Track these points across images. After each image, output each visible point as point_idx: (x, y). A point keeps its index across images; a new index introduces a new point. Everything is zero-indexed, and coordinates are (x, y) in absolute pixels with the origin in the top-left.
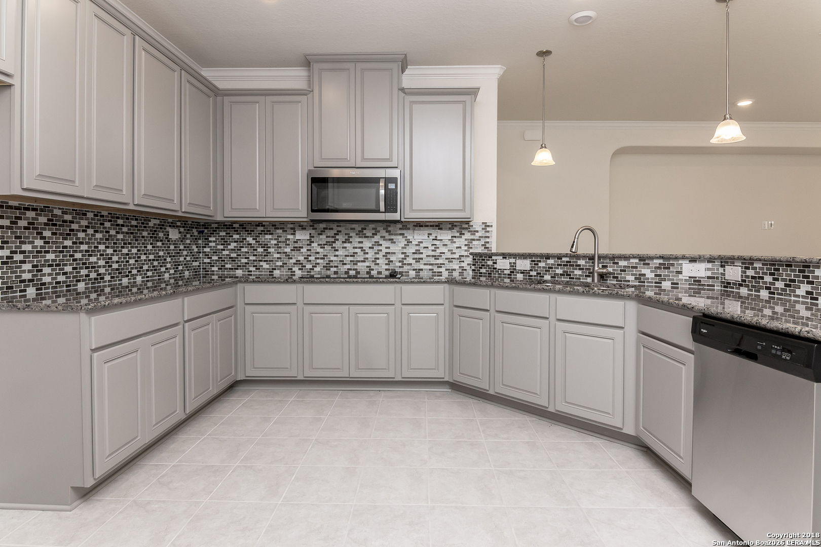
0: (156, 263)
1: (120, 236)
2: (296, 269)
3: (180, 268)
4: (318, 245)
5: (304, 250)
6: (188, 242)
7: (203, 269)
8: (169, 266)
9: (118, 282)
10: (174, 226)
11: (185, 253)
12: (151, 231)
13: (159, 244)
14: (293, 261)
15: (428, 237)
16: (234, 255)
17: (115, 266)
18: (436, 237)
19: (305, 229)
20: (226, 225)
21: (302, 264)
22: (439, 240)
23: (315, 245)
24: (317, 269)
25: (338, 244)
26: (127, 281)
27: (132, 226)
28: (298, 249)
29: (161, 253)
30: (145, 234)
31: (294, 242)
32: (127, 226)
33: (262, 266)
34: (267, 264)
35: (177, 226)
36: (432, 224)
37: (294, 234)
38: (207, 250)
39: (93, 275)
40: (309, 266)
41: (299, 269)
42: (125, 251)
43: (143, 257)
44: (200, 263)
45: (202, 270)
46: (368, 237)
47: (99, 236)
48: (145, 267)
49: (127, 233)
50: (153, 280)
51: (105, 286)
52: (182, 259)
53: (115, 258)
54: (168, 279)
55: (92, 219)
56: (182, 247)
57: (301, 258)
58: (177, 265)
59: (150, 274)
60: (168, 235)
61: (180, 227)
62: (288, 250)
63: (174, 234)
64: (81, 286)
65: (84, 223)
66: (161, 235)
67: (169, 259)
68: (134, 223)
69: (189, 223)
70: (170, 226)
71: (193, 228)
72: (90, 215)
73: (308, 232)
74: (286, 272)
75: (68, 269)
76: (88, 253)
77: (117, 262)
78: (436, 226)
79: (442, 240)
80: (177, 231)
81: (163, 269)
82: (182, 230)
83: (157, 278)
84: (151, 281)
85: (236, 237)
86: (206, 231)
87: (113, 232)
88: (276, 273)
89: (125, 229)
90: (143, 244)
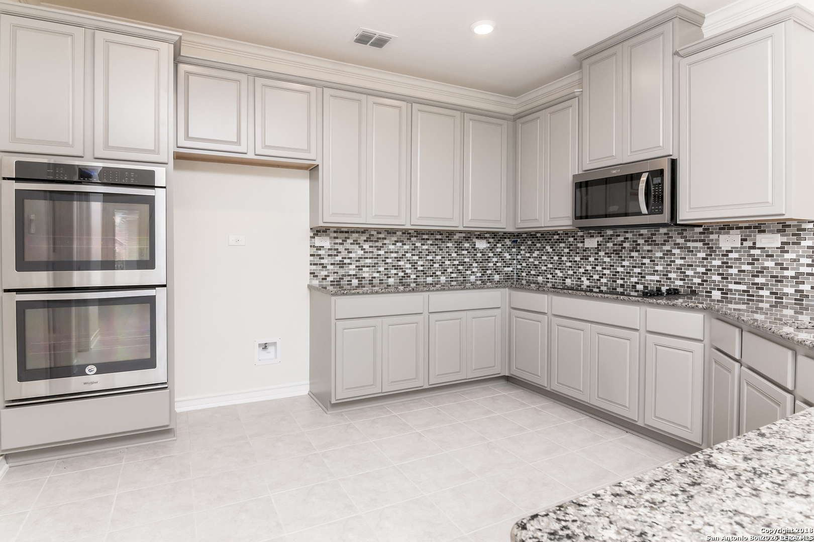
0: (460, 267)
1: (425, 247)
2: (584, 279)
3: (489, 272)
4: (606, 254)
5: (592, 259)
6: (499, 250)
7: (517, 274)
8: (475, 270)
9: (422, 280)
10: (482, 238)
11: (495, 260)
12: (455, 242)
13: (465, 252)
14: (582, 270)
15: (742, 244)
16: (537, 263)
17: (420, 268)
18: (754, 243)
19: (593, 236)
20: (532, 235)
21: (590, 273)
22: (759, 248)
23: (602, 253)
24: (604, 280)
25: (624, 253)
26: (431, 279)
27: (436, 239)
28: (586, 258)
29: (467, 260)
30: (450, 245)
31: (584, 250)
32: (431, 239)
33: (557, 274)
34: (561, 272)
35: (486, 238)
36: (747, 225)
37: (583, 242)
38: (519, 257)
39: (401, 274)
40: (596, 277)
41: (588, 279)
42: (430, 258)
43: (447, 263)
44: (514, 269)
45: (515, 275)
46: (658, 245)
47: (406, 247)
48: (450, 270)
49: (431, 245)
50: (457, 280)
51: (411, 282)
52: (491, 265)
53: (420, 263)
54: (474, 281)
55: (400, 236)
56: (491, 255)
57: (589, 268)
58: (484, 270)
59: (454, 275)
60: (475, 245)
61: (489, 238)
62: (578, 259)
63: (481, 245)
64: (391, 281)
65: (395, 239)
66: (467, 245)
67: (475, 265)
68: (439, 237)
69: (500, 234)
70: (476, 238)
71: (506, 238)
72: (399, 233)
73: (597, 239)
74: (576, 281)
75: (381, 269)
76: (398, 259)
77: (422, 266)
78: (755, 227)
79: (764, 248)
80: (485, 241)
81: (469, 272)
82: (491, 240)
83: (462, 279)
84: (455, 281)
85: (538, 245)
86: (519, 240)
87: (418, 244)
88: (568, 282)
89: (430, 242)
90: (447, 252)
